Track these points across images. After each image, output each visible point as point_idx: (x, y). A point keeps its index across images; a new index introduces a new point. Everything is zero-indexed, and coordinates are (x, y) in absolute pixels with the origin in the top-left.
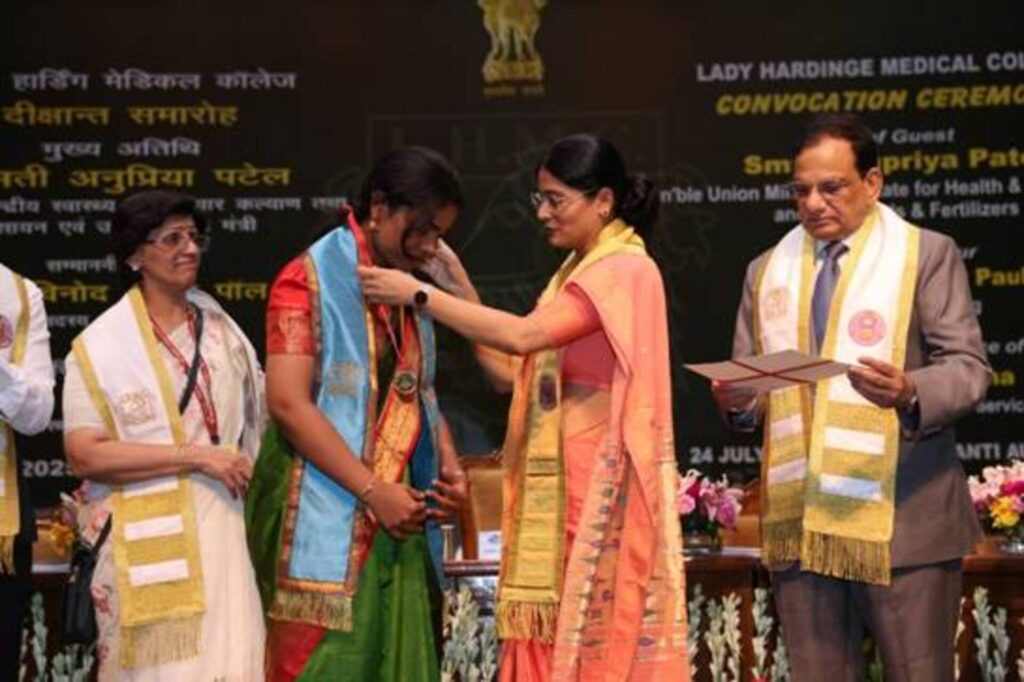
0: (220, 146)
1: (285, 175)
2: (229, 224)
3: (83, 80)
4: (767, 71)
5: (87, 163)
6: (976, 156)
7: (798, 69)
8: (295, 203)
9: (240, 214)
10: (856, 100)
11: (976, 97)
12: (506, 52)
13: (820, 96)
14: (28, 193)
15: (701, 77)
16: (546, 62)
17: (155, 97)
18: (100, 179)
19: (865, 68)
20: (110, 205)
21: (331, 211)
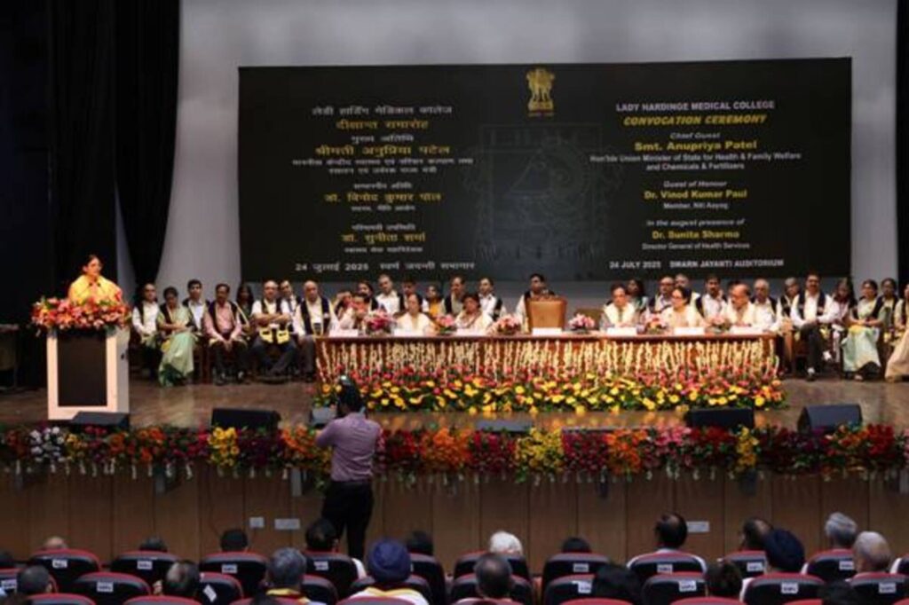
0: (421, 137)
1: (447, 150)
2: (425, 170)
3: (366, 111)
4: (645, 107)
5: (369, 144)
6: (728, 144)
7: (658, 107)
8: (451, 161)
9: (429, 165)
10: (681, 120)
11: (729, 119)
12: (538, 99)
13: (666, 118)
14: (346, 157)
15: (618, 109)
16: (554, 103)
17: (396, 117)
18: (374, 151)
19: (685, 106)
20: (378, 162)
21: (466, 165)
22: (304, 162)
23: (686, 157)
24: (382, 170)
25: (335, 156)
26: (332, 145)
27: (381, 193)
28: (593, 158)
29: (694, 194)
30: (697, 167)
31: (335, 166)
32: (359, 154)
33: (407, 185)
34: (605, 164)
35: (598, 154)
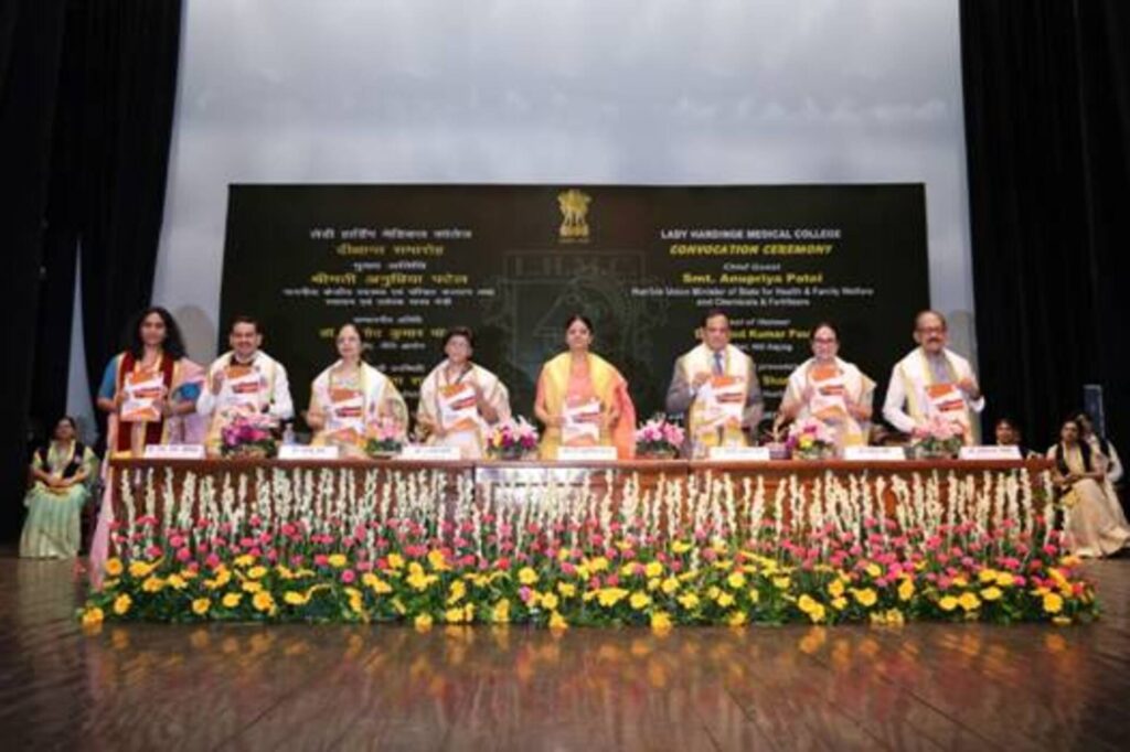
0: (435, 265)
1: (465, 279)
2: (438, 301)
3: (372, 234)
4: (694, 234)
5: (374, 272)
6: (790, 277)
7: (709, 234)
8: (470, 292)
9: (443, 297)
10: (735, 249)
11: (790, 249)
12: (571, 223)
13: (718, 246)
14: (346, 286)
15: (663, 236)
16: (590, 229)
17: (406, 242)
18: (379, 280)
19: (739, 234)
20: (383, 292)
21: (486, 297)
22: (297, 292)
23: (742, 291)
24: (388, 302)
25: (333, 286)
26: (329, 273)
27: (386, 328)
28: (635, 291)
29: (752, 333)
30: (755, 303)
31: (332, 297)
32: (362, 282)
33: (417, 319)
34: (648, 297)
35: (641, 287)
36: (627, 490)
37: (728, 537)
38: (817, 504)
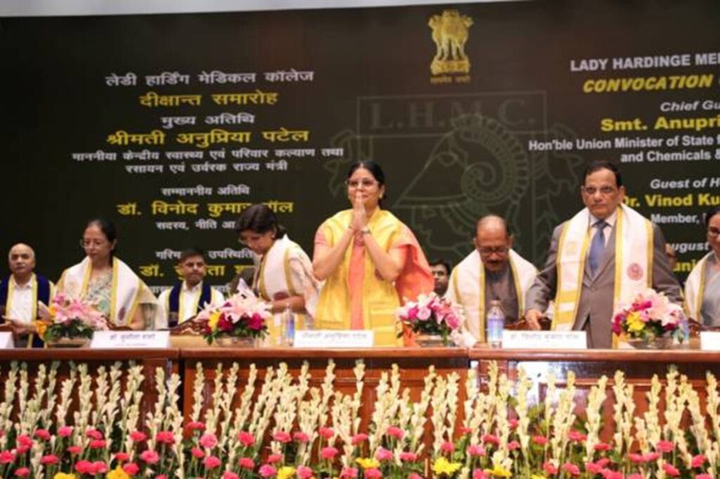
0: (267, 117)
1: (305, 135)
2: (270, 166)
3: (186, 78)
4: (617, 64)
5: (187, 129)
7: (638, 62)
8: (311, 152)
9: (277, 159)
10: (678, 82)
12: (446, 55)
13: (653, 79)
14: (152, 148)
15: (573, 68)
16: (471, 62)
17: (229, 88)
18: (194, 138)
19: (684, 60)
20: (200, 155)
21: (332, 157)
22: (90, 156)
23: (688, 141)
24: (206, 167)
25: (136, 147)
26: (131, 131)
27: (203, 201)
28: (533, 145)
29: (703, 199)
30: (708, 156)
31: (136, 162)
32: (171, 143)
33: (244, 189)
34: (551, 153)
35: (540, 139)
36: (382, 387)
37: (516, 455)
38: (652, 415)
